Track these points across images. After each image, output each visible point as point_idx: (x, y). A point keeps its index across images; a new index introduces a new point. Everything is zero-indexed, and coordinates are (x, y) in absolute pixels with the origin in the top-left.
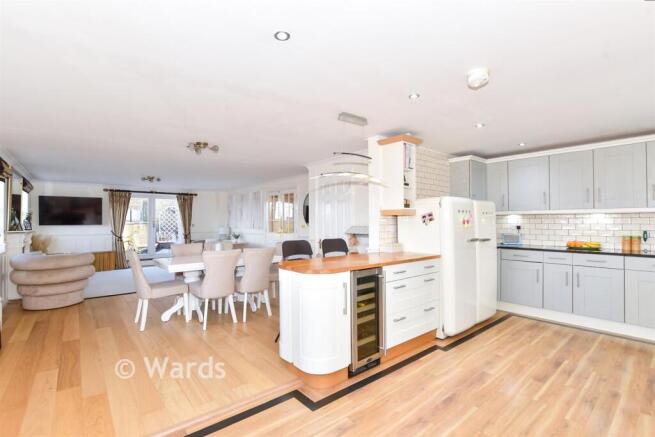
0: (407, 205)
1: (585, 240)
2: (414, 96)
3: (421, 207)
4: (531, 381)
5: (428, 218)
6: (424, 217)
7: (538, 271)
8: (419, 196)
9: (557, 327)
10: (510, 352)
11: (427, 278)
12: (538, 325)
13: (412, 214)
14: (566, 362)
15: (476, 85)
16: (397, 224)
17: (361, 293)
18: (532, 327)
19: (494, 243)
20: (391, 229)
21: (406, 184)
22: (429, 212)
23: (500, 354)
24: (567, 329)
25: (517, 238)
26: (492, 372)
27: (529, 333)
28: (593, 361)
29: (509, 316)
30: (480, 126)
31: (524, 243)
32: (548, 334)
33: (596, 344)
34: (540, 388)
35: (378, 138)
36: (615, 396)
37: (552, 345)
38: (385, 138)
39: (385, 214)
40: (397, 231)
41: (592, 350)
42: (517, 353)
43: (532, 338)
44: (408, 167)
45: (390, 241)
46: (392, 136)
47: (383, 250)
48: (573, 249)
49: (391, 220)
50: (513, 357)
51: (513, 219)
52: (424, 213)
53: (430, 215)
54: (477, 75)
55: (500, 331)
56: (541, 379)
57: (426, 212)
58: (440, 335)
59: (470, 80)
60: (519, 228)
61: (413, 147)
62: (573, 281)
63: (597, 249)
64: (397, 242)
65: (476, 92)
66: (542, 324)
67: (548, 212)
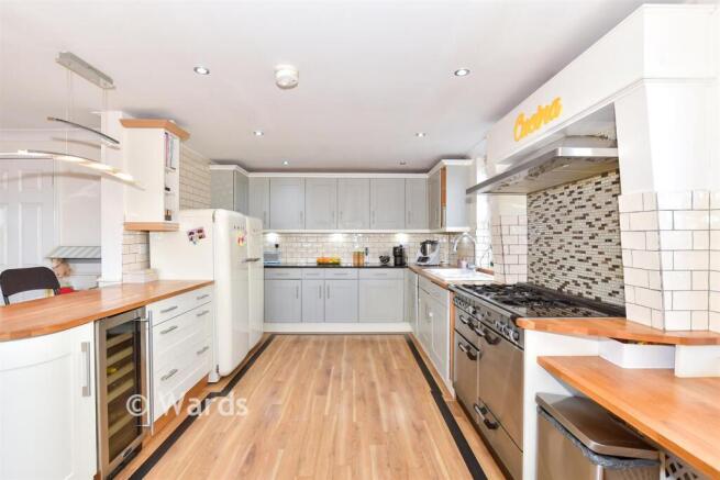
0: (168, 217)
1: (330, 257)
2: (202, 71)
3: (187, 221)
4: (316, 397)
5: (196, 234)
6: (191, 233)
7: (297, 288)
8: (182, 207)
9: (313, 338)
10: (288, 374)
11: (198, 311)
12: (299, 339)
13: (175, 229)
14: (333, 368)
15: (284, 84)
16: (148, 243)
17: (111, 352)
18: (296, 342)
19: (261, 263)
20: (141, 249)
21: (167, 189)
22: (198, 227)
23: (280, 379)
24: (322, 337)
25: (275, 256)
26: (280, 402)
27: (295, 350)
28: (349, 361)
29: (273, 336)
30: (259, 134)
31: (282, 261)
32: (309, 346)
33: (345, 346)
34: (325, 401)
35: (120, 115)
36: (373, 385)
37: (317, 356)
38: (130, 117)
39: (130, 228)
40: (148, 253)
41: (345, 350)
42: (295, 372)
43: (300, 353)
44: (169, 167)
45: (138, 266)
46: (142, 118)
47: (129, 279)
48: (322, 265)
49: (139, 238)
50: (292, 378)
51: (273, 238)
52: (191, 228)
53: (200, 231)
54: (286, 72)
55: (271, 354)
56: (322, 392)
57: (193, 227)
58: (214, 378)
59: (279, 75)
60: (277, 246)
61: (177, 141)
62: (324, 293)
63: (338, 264)
64: (149, 267)
65: (282, 91)
66: (302, 337)
67: (303, 231)
